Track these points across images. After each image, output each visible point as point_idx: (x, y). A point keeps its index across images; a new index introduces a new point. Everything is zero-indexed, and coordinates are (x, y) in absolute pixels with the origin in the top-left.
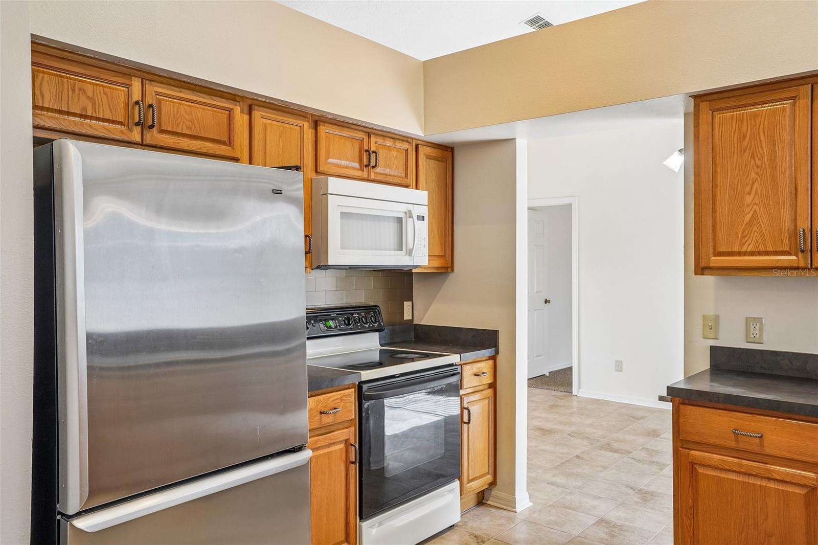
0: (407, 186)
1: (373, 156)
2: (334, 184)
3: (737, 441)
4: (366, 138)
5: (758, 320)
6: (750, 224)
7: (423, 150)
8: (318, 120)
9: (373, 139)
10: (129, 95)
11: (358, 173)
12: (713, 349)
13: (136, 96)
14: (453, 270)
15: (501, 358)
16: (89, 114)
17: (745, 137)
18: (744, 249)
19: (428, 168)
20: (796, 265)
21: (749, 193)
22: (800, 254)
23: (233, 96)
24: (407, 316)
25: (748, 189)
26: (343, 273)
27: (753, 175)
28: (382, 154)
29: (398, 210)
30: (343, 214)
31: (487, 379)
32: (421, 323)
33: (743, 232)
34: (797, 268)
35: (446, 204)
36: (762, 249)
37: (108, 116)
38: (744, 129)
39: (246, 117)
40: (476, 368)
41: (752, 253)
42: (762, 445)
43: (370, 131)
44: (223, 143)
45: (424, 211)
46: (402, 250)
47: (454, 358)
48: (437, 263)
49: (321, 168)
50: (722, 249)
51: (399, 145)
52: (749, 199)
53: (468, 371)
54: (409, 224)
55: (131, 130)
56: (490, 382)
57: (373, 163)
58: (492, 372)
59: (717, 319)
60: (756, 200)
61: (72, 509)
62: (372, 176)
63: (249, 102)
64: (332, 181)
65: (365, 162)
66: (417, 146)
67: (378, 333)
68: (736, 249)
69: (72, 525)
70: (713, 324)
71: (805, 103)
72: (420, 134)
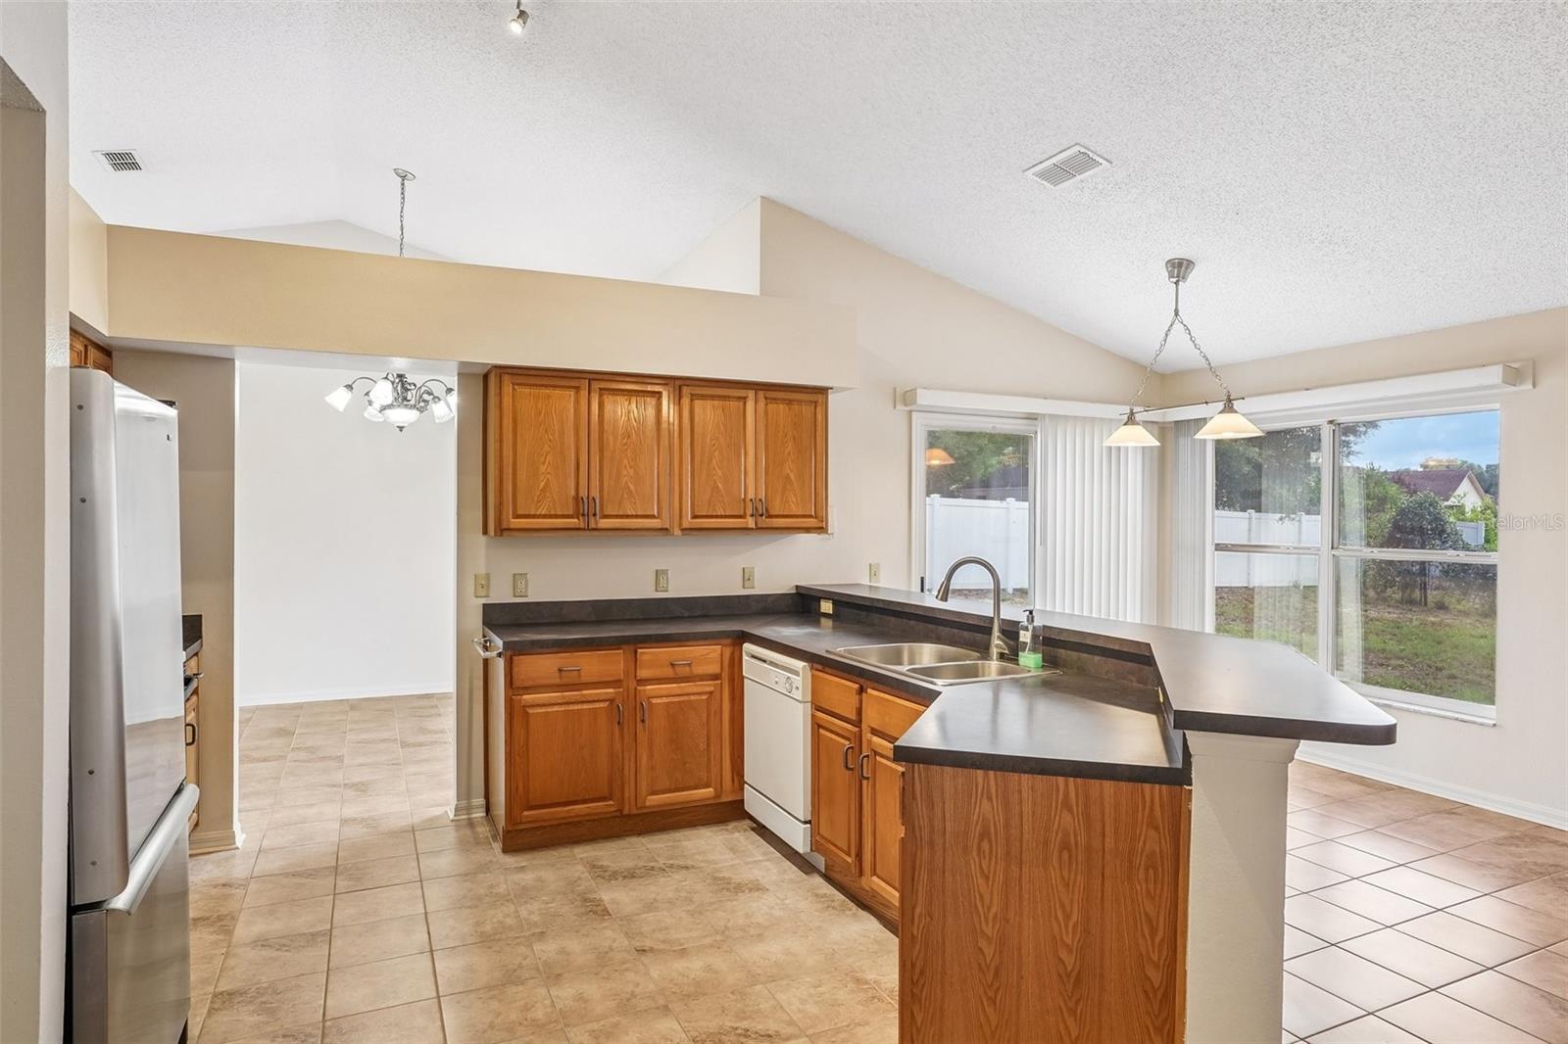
3: (561, 678)
5: (524, 575)
6: (544, 490)
12: (485, 606)
15: (206, 653)
17: (540, 413)
18: (538, 513)
20: (578, 526)
21: (544, 463)
22: (581, 518)
25: (543, 459)
27: (546, 448)
33: (538, 497)
34: (579, 529)
36: (553, 513)
38: (540, 406)
41: (545, 516)
42: (580, 676)
50: (520, 512)
52: (543, 468)
60: (549, 470)
68: (532, 513)
70: (484, 583)
71: (584, 395)
72: (106, 332)
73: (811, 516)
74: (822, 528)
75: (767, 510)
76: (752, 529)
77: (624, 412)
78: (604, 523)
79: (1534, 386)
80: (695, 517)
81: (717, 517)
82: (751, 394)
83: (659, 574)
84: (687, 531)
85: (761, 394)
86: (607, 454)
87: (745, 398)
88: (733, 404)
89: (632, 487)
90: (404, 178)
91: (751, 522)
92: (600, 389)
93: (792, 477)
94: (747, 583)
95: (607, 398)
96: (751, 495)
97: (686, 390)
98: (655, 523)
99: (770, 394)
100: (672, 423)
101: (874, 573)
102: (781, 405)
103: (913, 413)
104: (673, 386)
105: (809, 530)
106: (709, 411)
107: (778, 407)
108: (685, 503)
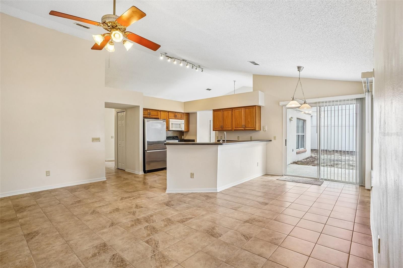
0: (181, 119)
2: (170, 120)
5: (222, 137)
6: (217, 125)
7: (184, 114)
8: (169, 112)
9: (176, 113)
11: (174, 118)
12: (218, 140)
13: (148, 112)
16: (145, 114)
18: (217, 128)
19: (185, 117)
20: (221, 130)
23: (158, 110)
24: (183, 138)
26: (172, 131)
27: (218, 119)
28: (177, 115)
29: (180, 123)
30: (172, 124)
32: (185, 139)
35: (188, 121)
38: (217, 114)
39: (160, 113)
43: (176, 112)
44: (157, 116)
45: (184, 123)
46: (180, 128)
48: (186, 130)
49: (169, 118)
51: (180, 114)
52: (217, 122)
54: (181, 125)
62: (176, 118)
64: (170, 119)
69: (146, 152)
70: (218, 137)
71: (221, 112)
72: (183, 112)
73: (252, 127)
74: (255, 129)
75: (245, 127)
76: (243, 130)
77: (226, 113)
78: (224, 129)
80: (235, 128)
81: (238, 128)
82: (243, 108)
83: (238, 137)
84: (235, 130)
85: (244, 108)
86: (224, 120)
88: (240, 110)
89: (227, 124)
90: (235, 82)
91: (243, 129)
93: (249, 121)
94: (251, 139)
95: (224, 112)
96: (243, 124)
97: (234, 109)
98: (230, 129)
99: (246, 108)
100: (232, 114)
101: (275, 138)
102: (248, 109)
103: (283, 107)
104: (232, 109)
105: (252, 130)
106: (237, 112)
107: (247, 110)
108: (234, 126)
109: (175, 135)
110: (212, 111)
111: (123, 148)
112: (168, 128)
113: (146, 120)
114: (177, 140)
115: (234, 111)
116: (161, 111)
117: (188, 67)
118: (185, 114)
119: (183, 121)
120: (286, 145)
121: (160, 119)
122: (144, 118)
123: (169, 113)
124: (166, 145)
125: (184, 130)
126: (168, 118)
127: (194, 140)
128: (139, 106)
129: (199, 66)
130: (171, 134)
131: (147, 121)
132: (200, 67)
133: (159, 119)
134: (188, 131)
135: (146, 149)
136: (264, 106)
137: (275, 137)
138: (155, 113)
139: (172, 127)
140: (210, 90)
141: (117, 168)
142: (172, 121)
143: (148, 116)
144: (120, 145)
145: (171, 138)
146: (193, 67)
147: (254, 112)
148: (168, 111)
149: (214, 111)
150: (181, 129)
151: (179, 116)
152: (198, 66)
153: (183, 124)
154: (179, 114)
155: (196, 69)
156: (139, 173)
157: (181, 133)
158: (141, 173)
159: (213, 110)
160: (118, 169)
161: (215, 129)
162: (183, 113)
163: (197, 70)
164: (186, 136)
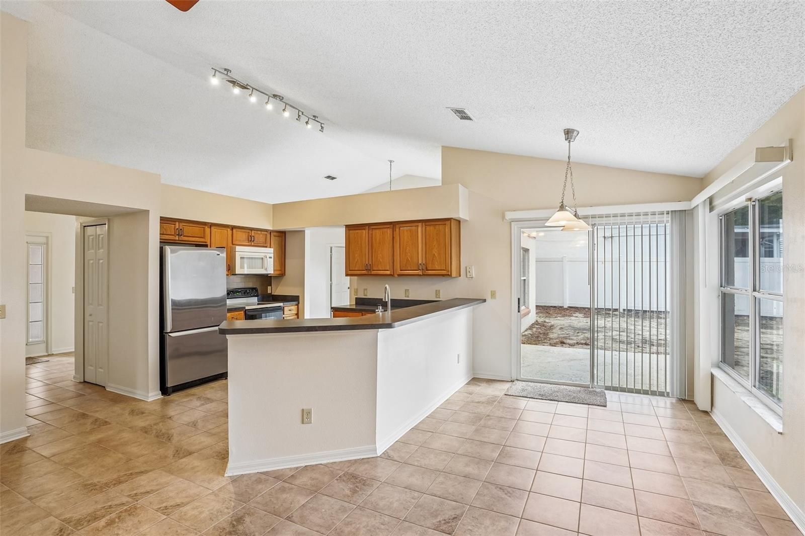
0: (266, 247)
1: (253, 238)
2: (238, 248)
4: (250, 232)
5: (366, 289)
6: (357, 262)
7: (272, 234)
8: (233, 228)
9: (253, 232)
10: (175, 227)
11: (248, 244)
12: (356, 298)
13: (177, 227)
14: (285, 275)
15: (300, 305)
16: (165, 233)
17: (355, 238)
18: (355, 269)
19: (274, 240)
20: (365, 273)
22: (367, 271)
23: (205, 224)
24: (269, 292)
25: (356, 253)
26: (243, 276)
27: (357, 249)
28: (256, 236)
29: (262, 255)
30: (241, 258)
31: (295, 312)
32: (275, 294)
33: (355, 264)
34: (365, 275)
35: (282, 250)
36: (359, 269)
37: (170, 233)
38: (355, 236)
39: (209, 229)
40: (290, 308)
41: (357, 270)
43: (252, 229)
44: (202, 238)
45: (272, 255)
46: (263, 268)
47: (281, 304)
48: (278, 272)
50: (351, 269)
51: (263, 233)
52: (356, 255)
53: (286, 309)
54: (265, 260)
55: (176, 237)
56: (296, 313)
57: (253, 240)
58: (297, 309)
59: (357, 289)
60: (358, 256)
61: (169, 330)
62: (253, 244)
63: (210, 224)
64: (237, 247)
65: (250, 240)
66: (270, 233)
67: (257, 298)
69: (169, 335)
70: (356, 291)
71: (367, 231)
72: (271, 229)
73: (444, 270)
74: (448, 275)
75: (426, 268)
76: (421, 275)
77: (377, 233)
78: (373, 272)
79: (792, 160)
80: (401, 270)
81: (409, 270)
82: (420, 224)
83: (406, 291)
84: (399, 275)
85: (424, 224)
86: (373, 250)
87: (418, 226)
88: (414, 228)
89: (381, 260)
90: (391, 162)
91: (420, 272)
92: (372, 229)
93: (436, 255)
94: (437, 296)
95: (374, 231)
96: (420, 262)
97: (397, 226)
98: (388, 272)
99: (427, 224)
100: (393, 237)
101: (493, 294)
102: (432, 228)
103: (512, 223)
104: (393, 225)
105: (443, 275)
106: (405, 232)
107: (430, 229)
108: (397, 266)
109: (251, 285)
110: (344, 229)
111: (101, 325)
112: (231, 269)
113: (168, 249)
114: (256, 296)
115: (397, 230)
116: (211, 225)
117: (287, 114)
118: (275, 234)
119: (271, 250)
120: (519, 312)
121: (209, 248)
122: (164, 242)
123: (234, 230)
124: (227, 335)
125: (272, 272)
126: (233, 244)
127: (298, 296)
128: (149, 211)
129: (314, 116)
130: (237, 283)
131: (172, 252)
132: (316, 119)
133: (206, 246)
134: (281, 274)
135: (169, 327)
136: (468, 219)
137: (495, 291)
138: (196, 230)
139: (242, 267)
140: (333, 178)
141: (83, 381)
142: (242, 251)
143: (177, 238)
144: (91, 315)
145: (239, 292)
146: (299, 116)
147: (447, 233)
148: (231, 226)
149: (349, 228)
150: (266, 269)
151: (260, 238)
152: (312, 117)
153: (270, 258)
154: (259, 232)
155: (307, 123)
156: (148, 397)
157: (266, 279)
158: (151, 396)
159: (347, 226)
160: (85, 382)
161: (350, 272)
162: (271, 232)
163: (309, 126)
164: (277, 288)
